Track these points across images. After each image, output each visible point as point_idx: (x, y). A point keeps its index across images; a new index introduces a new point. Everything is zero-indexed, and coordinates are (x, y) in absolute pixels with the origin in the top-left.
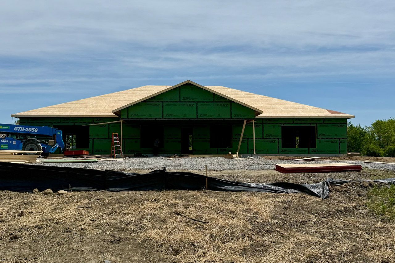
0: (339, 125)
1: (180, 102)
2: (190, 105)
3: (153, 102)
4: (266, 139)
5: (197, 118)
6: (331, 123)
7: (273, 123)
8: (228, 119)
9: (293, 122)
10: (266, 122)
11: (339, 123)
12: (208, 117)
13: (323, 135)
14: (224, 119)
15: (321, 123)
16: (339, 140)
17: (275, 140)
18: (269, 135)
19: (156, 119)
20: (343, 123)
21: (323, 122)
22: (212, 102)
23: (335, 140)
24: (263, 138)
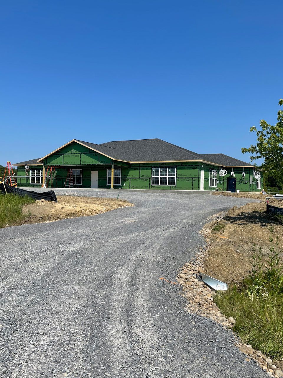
0: (193, 167)
1: (72, 154)
2: (77, 156)
3: (58, 154)
4: (142, 178)
5: (80, 165)
6: (187, 166)
7: (146, 167)
8: (97, 164)
9: (160, 165)
10: (142, 166)
11: (193, 166)
12: (86, 164)
13: (181, 175)
14: (95, 164)
15: (180, 166)
16: (193, 179)
17: (147, 179)
18: (144, 176)
19: (60, 165)
20: (196, 166)
21: (181, 165)
22: (88, 153)
23: (190, 179)
24: (140, 178)
